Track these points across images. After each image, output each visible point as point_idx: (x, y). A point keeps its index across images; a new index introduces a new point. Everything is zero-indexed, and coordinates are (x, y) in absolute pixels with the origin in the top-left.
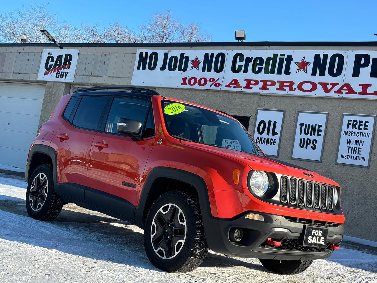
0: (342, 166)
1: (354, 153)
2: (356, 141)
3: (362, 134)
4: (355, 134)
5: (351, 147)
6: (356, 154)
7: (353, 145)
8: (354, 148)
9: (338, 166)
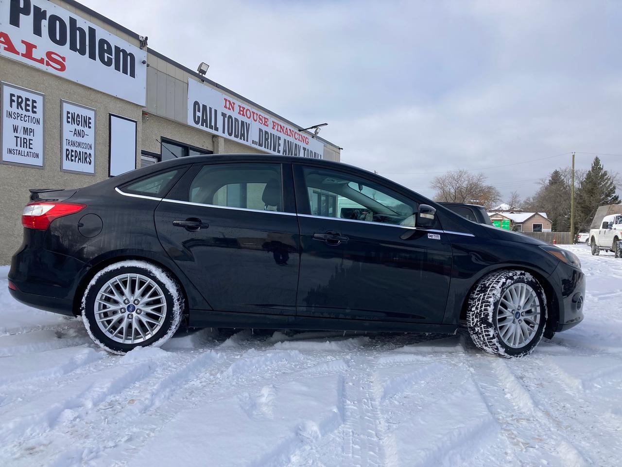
0: (11, 166)
1: (24, 147)
2: (24, 128)
3: (30, 118)
4: (21, 117)
5: (19, 137)
6: (26, 148)
7: (21, 134)
8: (24, 138)
9: (5, 166)
